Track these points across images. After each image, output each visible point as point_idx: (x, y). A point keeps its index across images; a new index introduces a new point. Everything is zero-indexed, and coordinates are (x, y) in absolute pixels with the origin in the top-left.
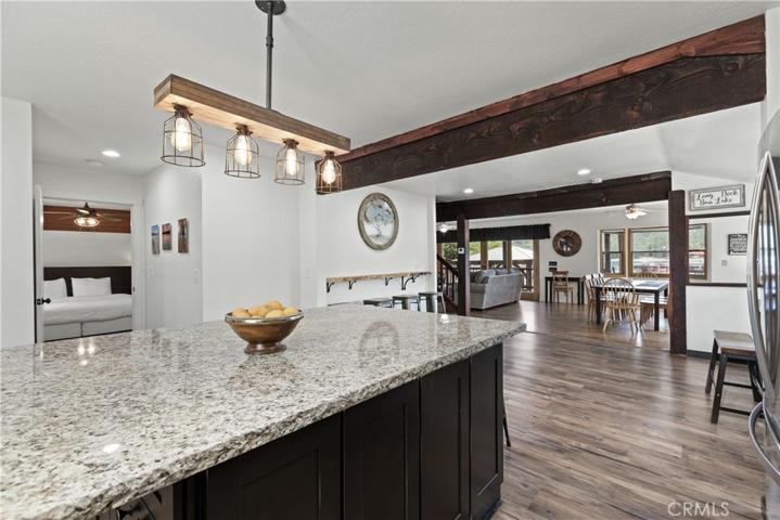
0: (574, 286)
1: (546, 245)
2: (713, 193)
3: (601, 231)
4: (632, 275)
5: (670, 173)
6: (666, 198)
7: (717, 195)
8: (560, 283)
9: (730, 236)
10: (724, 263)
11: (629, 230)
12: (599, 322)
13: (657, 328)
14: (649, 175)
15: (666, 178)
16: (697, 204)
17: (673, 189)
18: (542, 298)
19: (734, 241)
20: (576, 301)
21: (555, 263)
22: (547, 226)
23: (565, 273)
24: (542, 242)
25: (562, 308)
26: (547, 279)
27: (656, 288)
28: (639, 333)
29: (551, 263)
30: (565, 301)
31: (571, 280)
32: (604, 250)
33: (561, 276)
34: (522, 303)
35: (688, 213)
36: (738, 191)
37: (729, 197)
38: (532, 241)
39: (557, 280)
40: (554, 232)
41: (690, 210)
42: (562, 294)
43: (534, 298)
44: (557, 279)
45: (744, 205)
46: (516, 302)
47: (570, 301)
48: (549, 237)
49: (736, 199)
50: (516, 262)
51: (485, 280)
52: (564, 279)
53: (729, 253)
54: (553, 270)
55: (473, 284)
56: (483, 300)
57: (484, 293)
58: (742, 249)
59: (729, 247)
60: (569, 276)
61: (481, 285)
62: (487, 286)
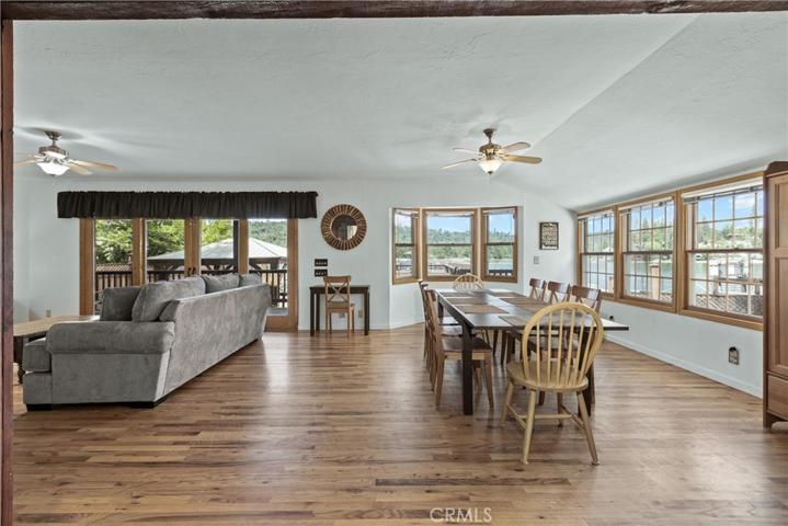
0: (356, 301)
1: (309, 229)
3: (395, 210)
4: (428, 278)
8: (338, 298)
9: (541, 225)
10: (536, 260)
11: (425, 211)
19: (545, 231)
21: (324, 262)
22: (312, 196)
23: (347, 279)
24: (302, 224)
26: (312, 290)
29: (318, 262)
31: (355, 290)
33: (341, 284)
34: (267, 339)
38: (285, 221)
40: (323, 206)
43: (287, 326)
44: (329, 290)
46: (256, 342)
48: (315, 216)
50: (254, 262)
52: (344, 290)
53: (541, 248)
54: (323, 274)
55: (122, 326)
56: (157, 371)
57: (159, 353)
58: (553, 243)
59: (541, 239)
60: (352, 283)
61: (151, 327)
62: (170, 326)
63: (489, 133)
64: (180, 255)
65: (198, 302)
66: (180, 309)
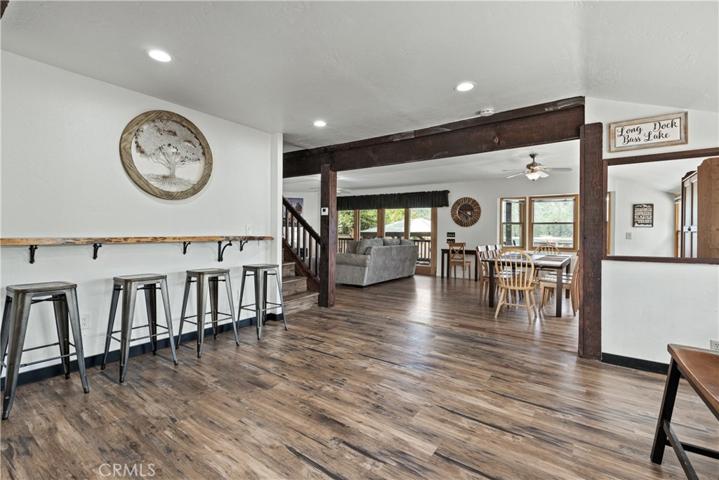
0: (472, 259)
1: (444, 213)
2: (642, 126)
3: (502, 199)
4: (532, 248)
5: (582, 99)
6: (576, 135)
7: (647, 128)
8: (457, 256)
9: (635, 206)
10: (628, 236)
11: (531, 198)
12: (492, 304)
13: (559, 314)
14: (554, 104)
15: (578, 106)
16: (620, 142)
17: (586, 123)
18: (439, 274)
19: (639, 212)
20: (473, 277)
21: (453, 234)
22: (445, 193)
23: (462, 245)
24: (441, 211)
25: (459, 284)
26: (444, 251)
27: (559, 264)
28: (538, 320)
29: (449, 234)
30: (461, 277)
31: (469, 252)
32: (504, 220)
33: (458, 248)
34: (417, 278)
35: (606, 155)
36: (677, 121)
37: (664, 131)
38: (429, 209)
39: (455, 253)
40: (452, 199)
41: (610, 151)
42: (459, 268)
43: (430, 273)
44: (453, 252)
45: (686, 142)
46: (410, 277)
47: (467, 277)
48: (447, 205)
49: (674, 134)
51: (367, 252)
52: (461, 252)
53: (633, 225)
54: (451, 242)
55: (353, 255)
56: (363, 275)
57: (365, 266)
58: (647, 221)
59: (634, 218)
60: (466, 248)
61: (362, 257)
62: (369, 257)
63: (533, 156)
64: (374, 230)
65: (379, 249)
66: (372, 250)
